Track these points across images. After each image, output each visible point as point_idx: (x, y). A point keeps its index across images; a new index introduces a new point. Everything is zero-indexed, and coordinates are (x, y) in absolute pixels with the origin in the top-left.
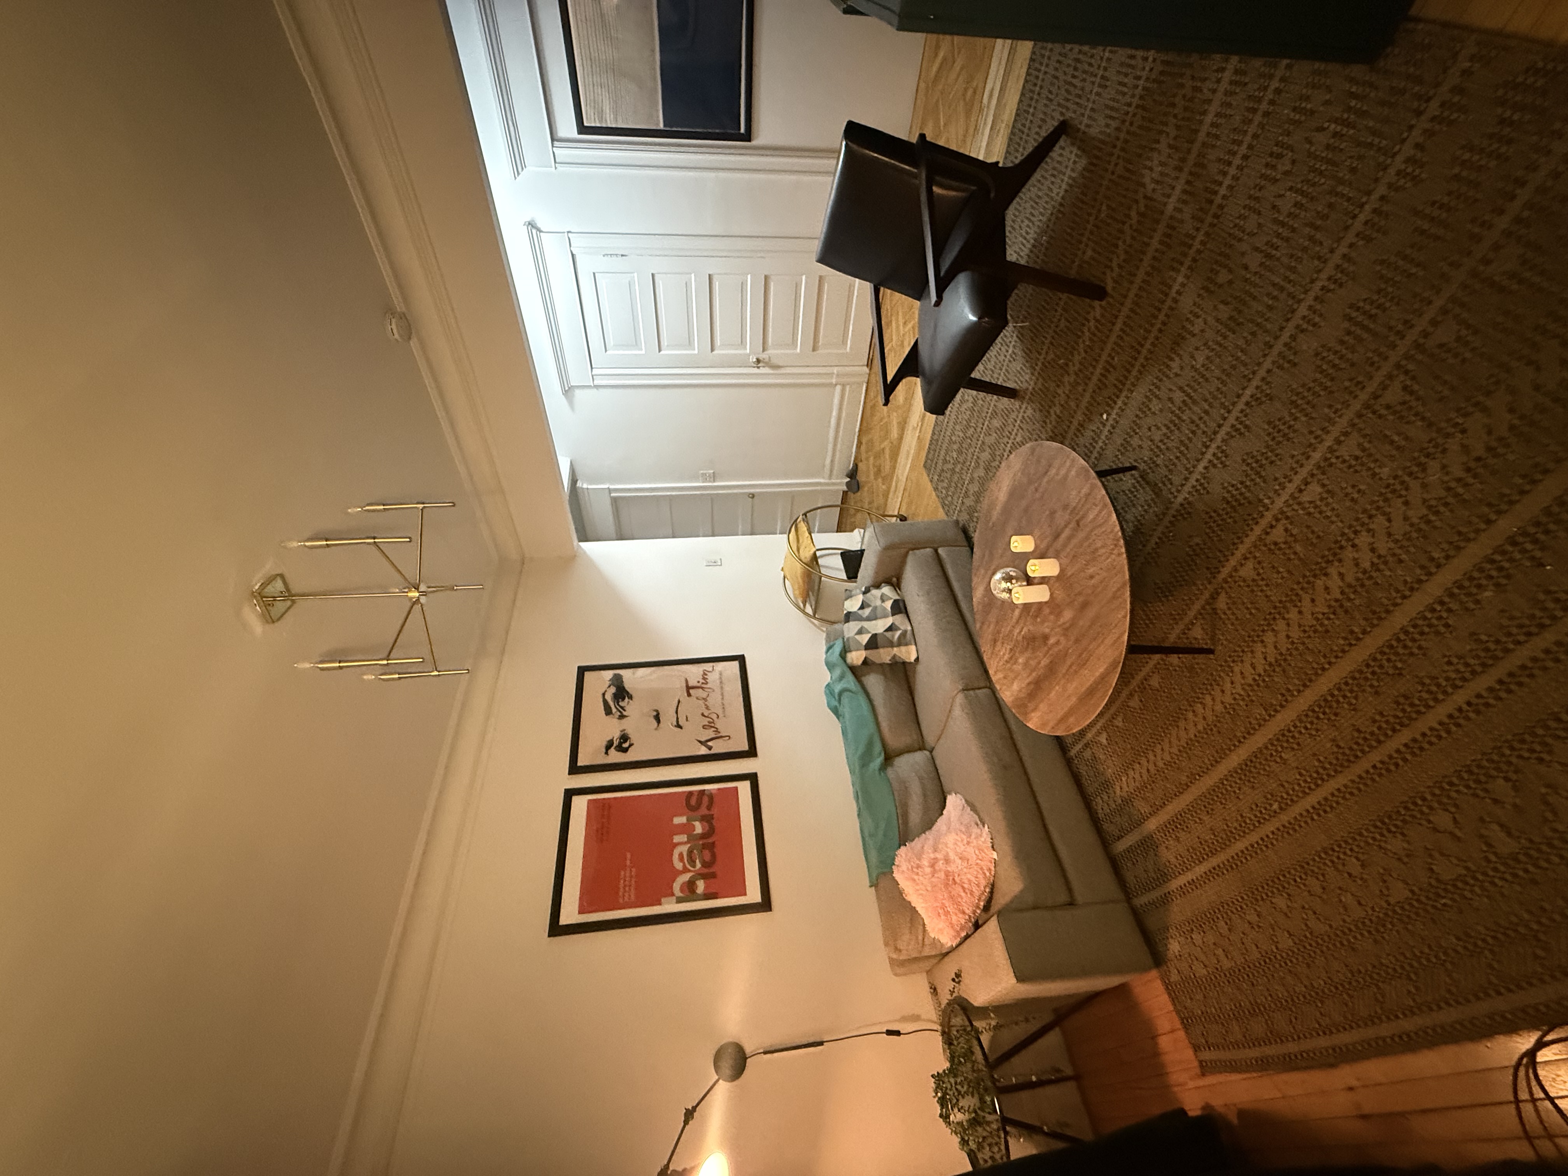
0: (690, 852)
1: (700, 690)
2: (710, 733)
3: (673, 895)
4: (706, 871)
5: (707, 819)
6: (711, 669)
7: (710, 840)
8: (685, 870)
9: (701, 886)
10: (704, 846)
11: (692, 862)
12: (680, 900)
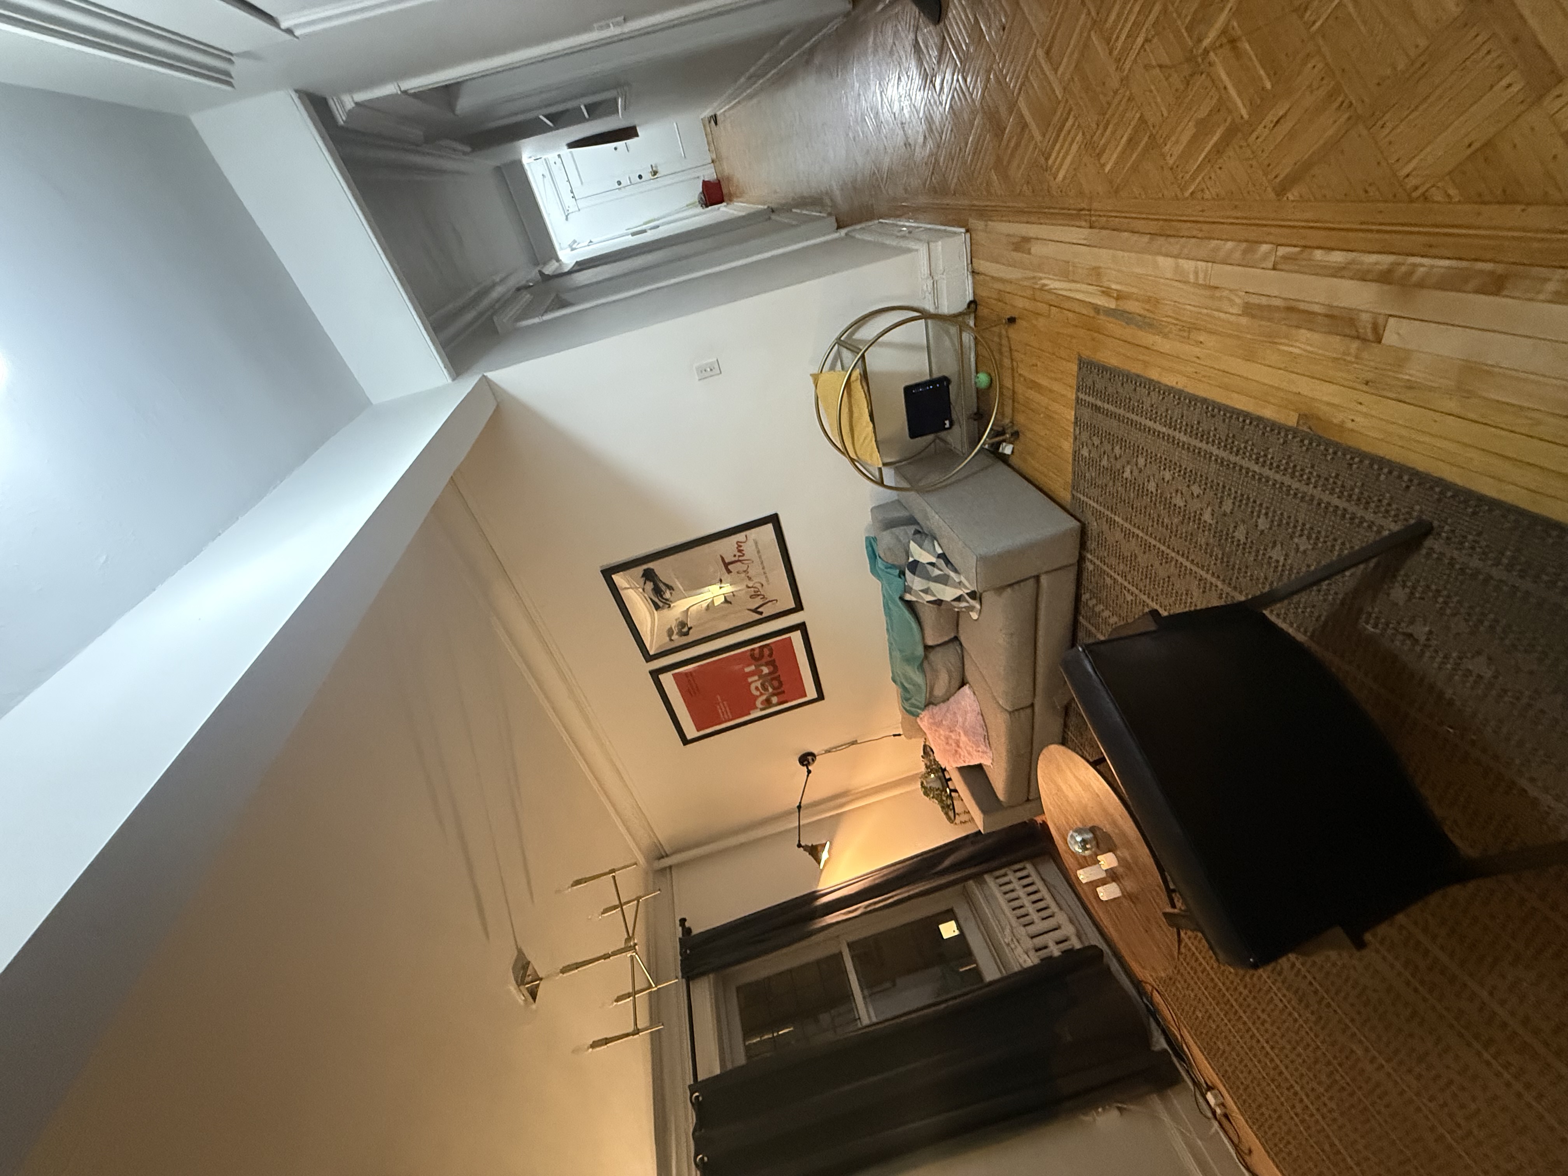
0: (763, 685)
1: (739, 563)
2: (758, 602)
3: (757, 708)
4: (775, 692)
5: (771, 663)
6: (744, 539)
7: (777, 675)
8: (762, 694)
9: (775, 700)
10: (773, 679)
11: (766, 689)
12: (762, 710)
